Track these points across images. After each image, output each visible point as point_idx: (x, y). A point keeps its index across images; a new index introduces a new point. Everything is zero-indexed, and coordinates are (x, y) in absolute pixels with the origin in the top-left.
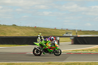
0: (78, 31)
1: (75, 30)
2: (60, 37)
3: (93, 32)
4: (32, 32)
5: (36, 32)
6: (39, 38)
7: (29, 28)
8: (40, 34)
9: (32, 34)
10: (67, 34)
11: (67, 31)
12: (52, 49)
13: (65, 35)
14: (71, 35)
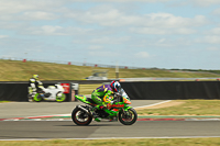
0: (121, 69)
1: (113, 68)
2: (80, 82)
3: (154, 71)
4: (16, 72)
5: (27, 72)
6: (33, 85)
7: (10, 62)
8: (35, 76)
9: (18, 78)
10: (95, 75)
11: (97, 70)
12: (116, 109)
13: (91, 78)
14: (105, 79)
